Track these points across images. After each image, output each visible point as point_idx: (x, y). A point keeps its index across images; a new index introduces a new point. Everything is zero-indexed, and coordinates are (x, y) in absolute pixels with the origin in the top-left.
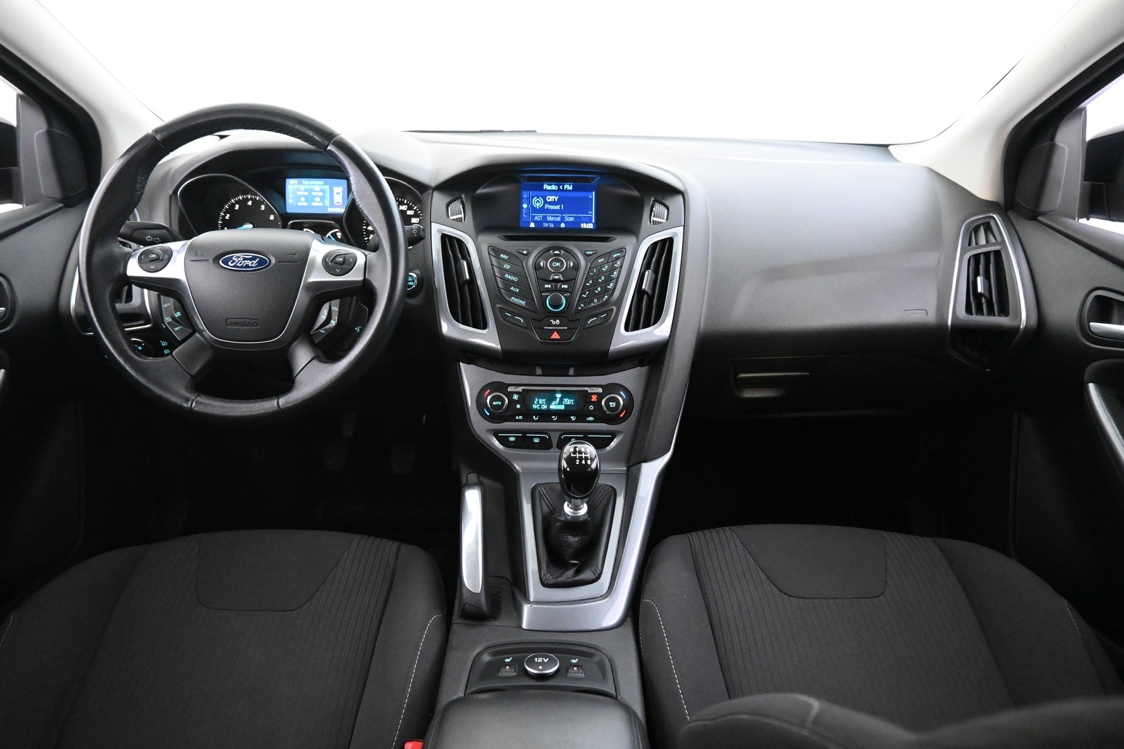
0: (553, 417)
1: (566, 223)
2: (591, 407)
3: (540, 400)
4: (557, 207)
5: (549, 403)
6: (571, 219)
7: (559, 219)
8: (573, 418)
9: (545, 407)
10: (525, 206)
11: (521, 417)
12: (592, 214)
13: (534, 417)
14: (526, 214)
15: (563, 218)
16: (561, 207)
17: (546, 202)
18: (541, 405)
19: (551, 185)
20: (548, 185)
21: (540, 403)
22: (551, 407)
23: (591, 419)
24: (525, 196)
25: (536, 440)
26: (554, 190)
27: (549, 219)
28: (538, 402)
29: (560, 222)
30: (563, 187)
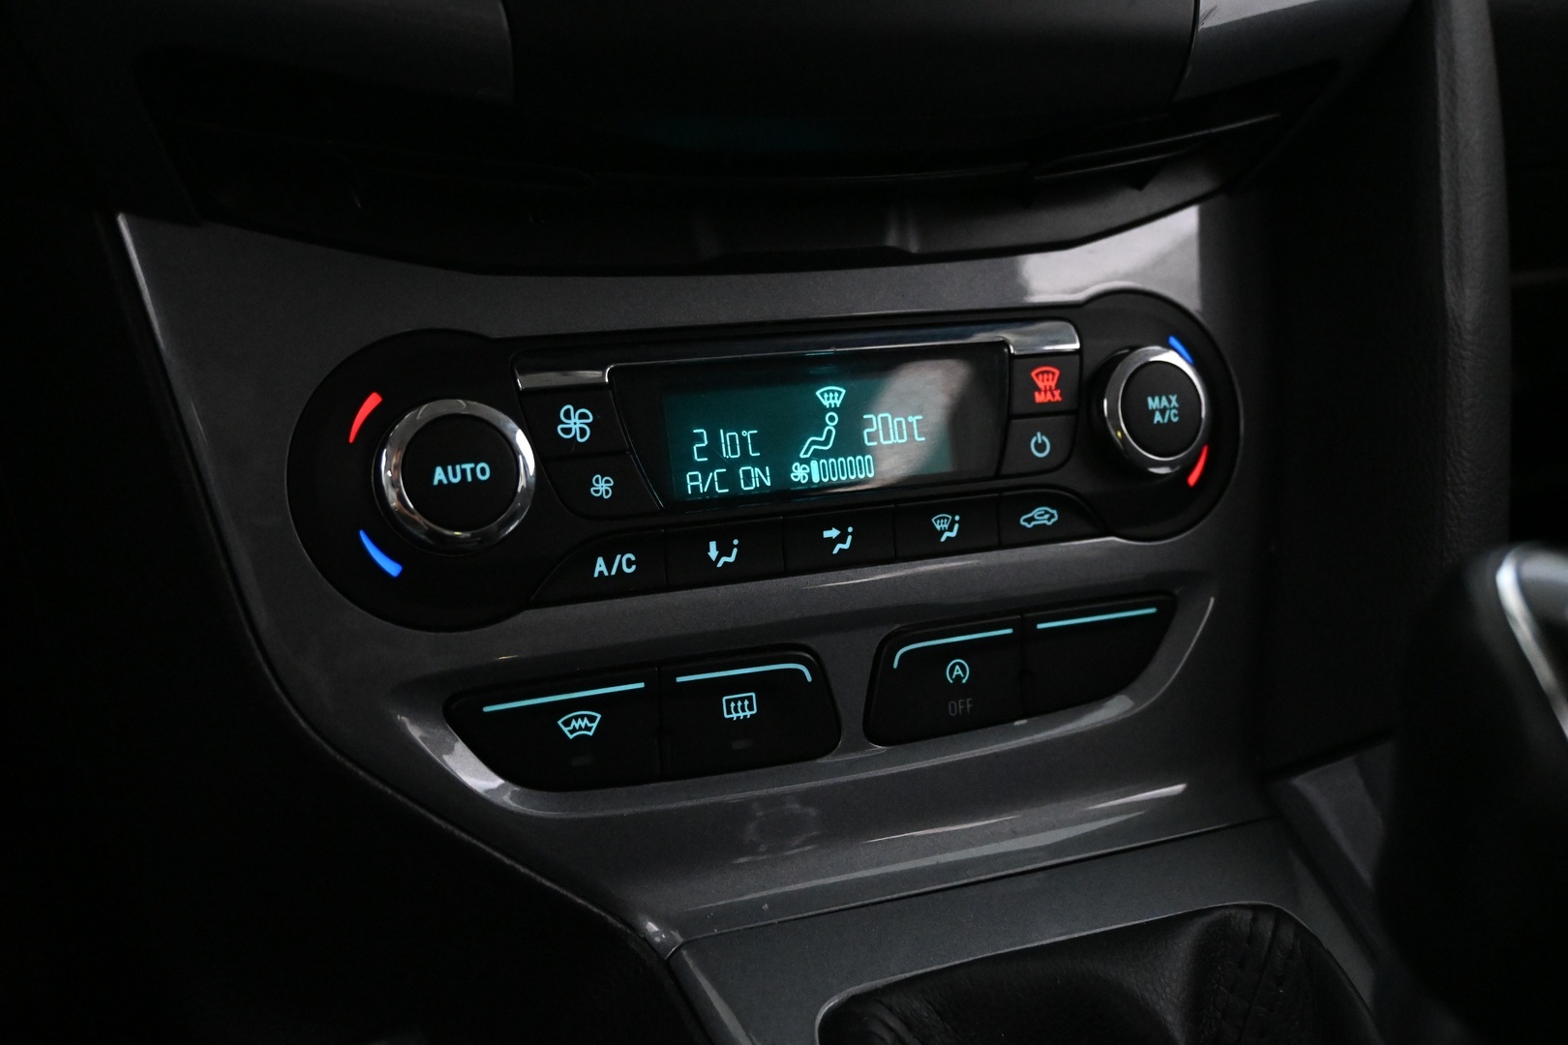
0: (833, 533)
2: (1040, 445)
3: (725, 437)
5: (778, 450)
8: (947, 528)
9: (758, 478)
11: (626, 563)
13: (713, 553)
18: (733, 466)
21: (726, 453)
22: (799, 473)
23: (1042, 516)
25: (740, 709)
28: (713, 450)
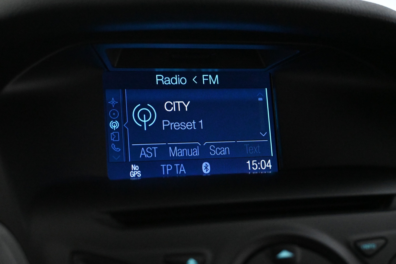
1: (213, 161)
4: (190, 125)
6: (224, 151)
7: (196, 153)
10: (114, 125)
12: (267, 137)
14: (118, 145)
15: (204, 150)
16: (198, 125)
17: (162, 115)
19: (171, 75)
20: (166, 74)
24: (113, 102)
26: (179, 86)
27: (174, 152)
29: (198, 162)
30: (199, 79)
